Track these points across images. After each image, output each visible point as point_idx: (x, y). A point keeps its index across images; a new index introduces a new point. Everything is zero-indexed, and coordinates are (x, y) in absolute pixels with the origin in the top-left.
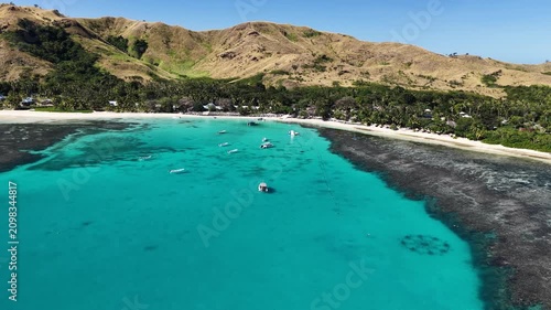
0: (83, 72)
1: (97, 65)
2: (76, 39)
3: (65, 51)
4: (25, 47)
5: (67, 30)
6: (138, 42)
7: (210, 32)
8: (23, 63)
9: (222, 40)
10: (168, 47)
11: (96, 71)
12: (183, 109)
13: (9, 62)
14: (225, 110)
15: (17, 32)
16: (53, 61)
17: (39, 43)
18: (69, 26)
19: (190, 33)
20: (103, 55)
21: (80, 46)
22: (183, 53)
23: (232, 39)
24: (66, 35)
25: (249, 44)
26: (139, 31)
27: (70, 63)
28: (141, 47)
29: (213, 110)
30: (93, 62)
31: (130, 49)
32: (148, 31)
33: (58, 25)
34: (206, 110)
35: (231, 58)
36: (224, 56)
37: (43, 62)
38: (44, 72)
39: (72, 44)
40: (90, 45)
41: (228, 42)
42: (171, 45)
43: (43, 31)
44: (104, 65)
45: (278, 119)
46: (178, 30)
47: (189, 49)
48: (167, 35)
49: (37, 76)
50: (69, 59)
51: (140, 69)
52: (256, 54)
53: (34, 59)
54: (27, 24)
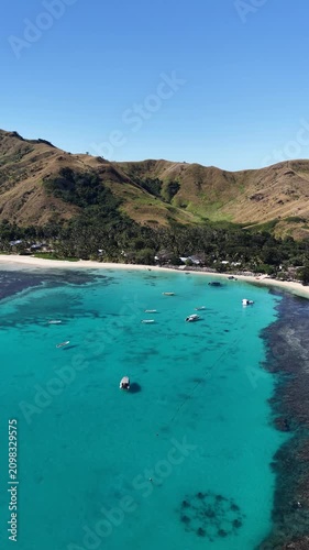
0: (104, 216)
1: (119, 209)
2: (107, 184)
3: (95, 195)
4: (60, 193)
5: (101, 176)
6: (171, 184)
7: (245, 172)
8: (54, 208)
9: (258, 179)
10: (200, 188)
11: (116, 215)
12: (162, 262)
13: (44, 207)
14: (201, 265)
15: (56, 180)
16: (81, 206)
17: (72, 189)
18: (103, 172)
19: (225, 174)
20: (129, 199)
21: (109, 191)
22: (214, 194)
23: (267, 178)
24: (99, 180)
25: (280, 184)
26: (174, 173)
27: (95, 207)
28: (174, 188)
29: (191, 264)
30: (117, 206)
31: (162, 191)
32: (183, 173)
33: (94, 172)
34: (183, 263)
35: (259, 199)
36: (253, 198)
37: (72, 207)
38: (68, 216)
39: (103, 189)
40: (118, 189)
41: (263, 182)
42: (204, 186)
43: (80, 177)
44: (125, 209)
45: (252, 278)
46: (213, 170)
47: (221, 189)
48: (200, 174)
49: (63, 220)
50: (97, 203)
51: (159, 212)
52: (283, 197)
53: (64, 205)
54: (67, 172)
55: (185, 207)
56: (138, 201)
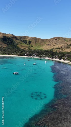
0: (13, 47)
1: (17, 46)
2: (14, 40)
3: (11, 42)
4: (3, 41)
5: (13, 38)
6: (29, 41)
7: (46, 39)
8: (1, 45)
10: (36, 43)
12: (27, 55)
14: (36, 56)
15: (2, 38)
16: (8, 45)
17: (6, 41)
18: (13, 37)
19: (42, 40)
20: (19, 44)
21: (15, 42)
22: (39, 44)
24: (12, 39)
25: (54, 42)
26: (30, 39)
27: (11, 45)
28: (30, 42)
29: (34, 56)
30: (17, 45)
31: (27, 43)
32: (32, 39)
33: (11, 37)
34: (32, 56)
36: (48, 45)
37: (6, 45)
38: (5, 47)
39: (13, 41)
40: (17, 41)
41: (50, 42)
42: (37, 42)
43: (8, 38)
44: (18, 46)
45: (48, 59)
46: (39, 39)
47: (41, 43)
48: (36, 40)
51: (27, 47)
52: (55, 44)
53: (4, 44)
54: (4, 37)
55: (32, 46)
56: (22, 44)
